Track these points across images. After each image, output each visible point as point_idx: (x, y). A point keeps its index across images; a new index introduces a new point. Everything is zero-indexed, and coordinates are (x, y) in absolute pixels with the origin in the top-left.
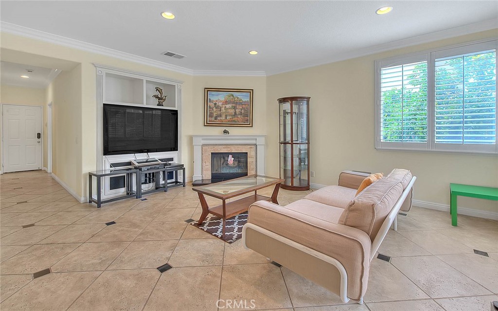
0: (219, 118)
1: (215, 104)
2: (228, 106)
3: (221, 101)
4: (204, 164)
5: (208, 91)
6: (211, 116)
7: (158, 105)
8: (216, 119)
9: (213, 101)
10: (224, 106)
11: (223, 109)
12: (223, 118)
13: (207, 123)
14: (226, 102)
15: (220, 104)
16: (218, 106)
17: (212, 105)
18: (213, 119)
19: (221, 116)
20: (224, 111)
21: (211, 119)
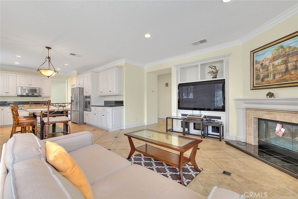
0: (266, 80)
1: (262, 64)
2: (276, 63)
3: (268, 59)
4: (248, 127)
5: (254, 53)
6: (257, 79)
7: (213, 78)
8: (262, 81)
9: (260, 62)
10: (271, 64)
11: (271, 68)
12: (271, 78)
13: (254, 87)
14: (274, 59)
15: (267, 63)
16: (265, 66)
17: (258, 66)
18: (260, 81)
19: (268, 76)
20: (272, 69)
21: (257, 82)
